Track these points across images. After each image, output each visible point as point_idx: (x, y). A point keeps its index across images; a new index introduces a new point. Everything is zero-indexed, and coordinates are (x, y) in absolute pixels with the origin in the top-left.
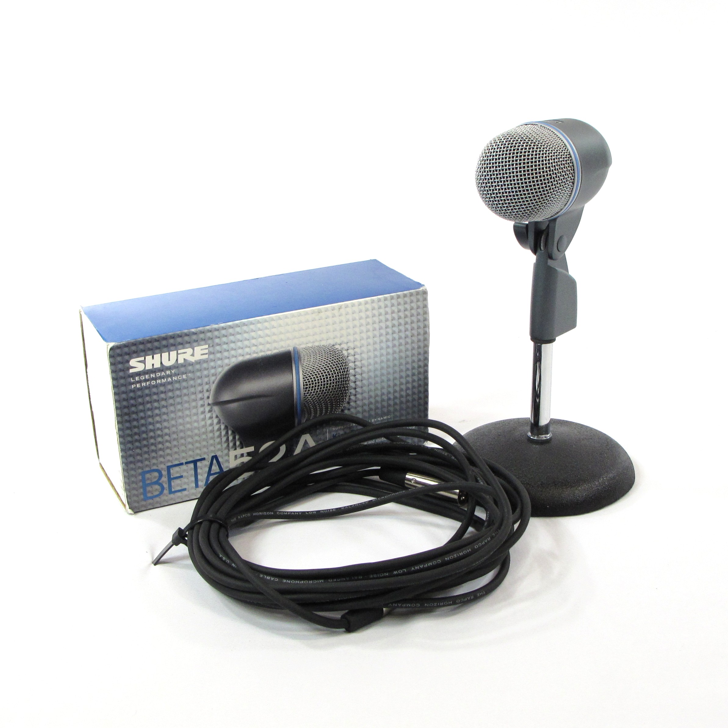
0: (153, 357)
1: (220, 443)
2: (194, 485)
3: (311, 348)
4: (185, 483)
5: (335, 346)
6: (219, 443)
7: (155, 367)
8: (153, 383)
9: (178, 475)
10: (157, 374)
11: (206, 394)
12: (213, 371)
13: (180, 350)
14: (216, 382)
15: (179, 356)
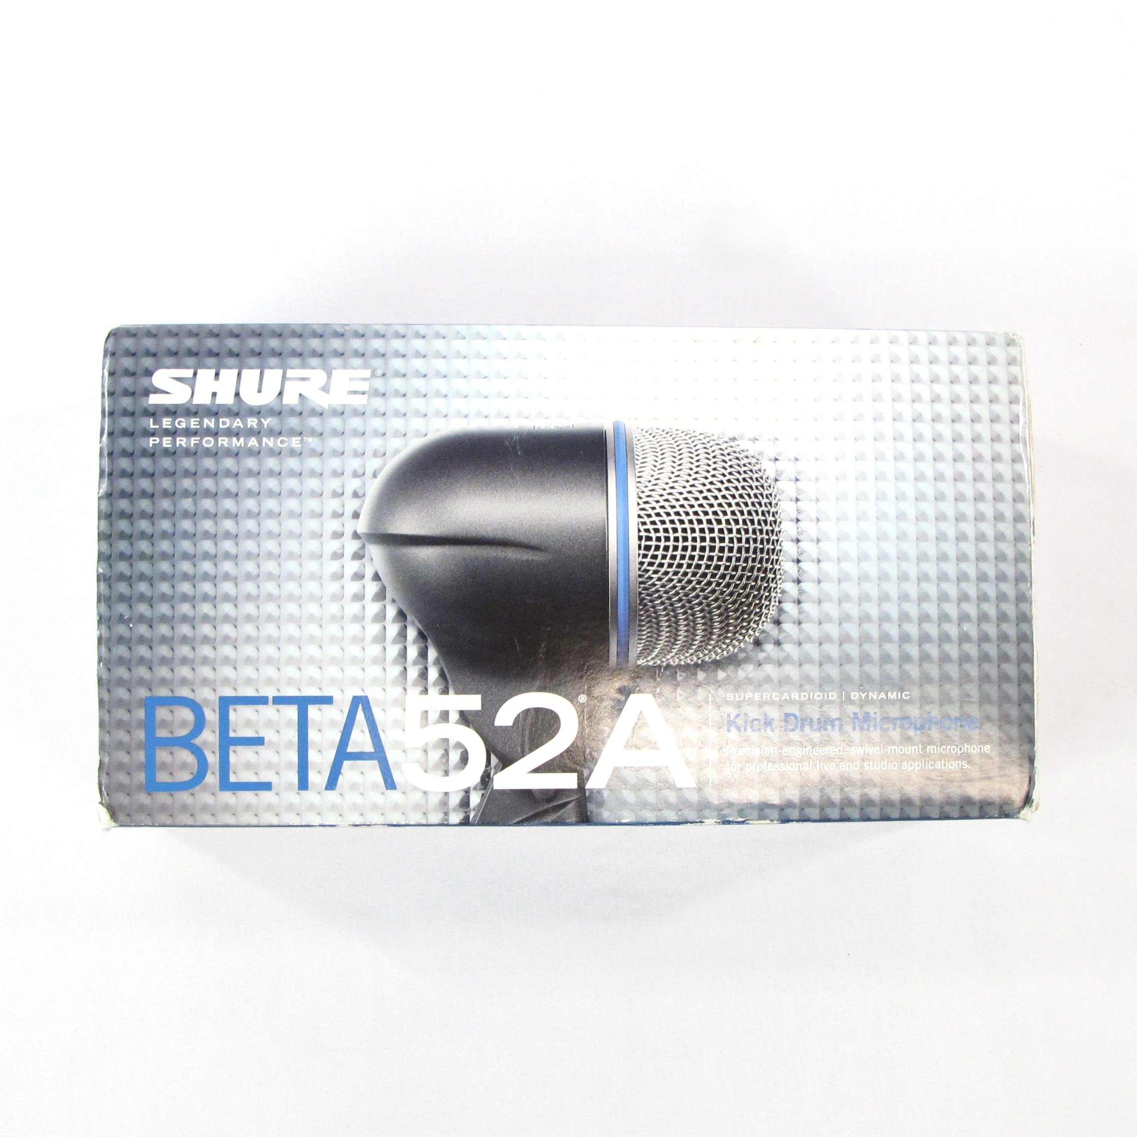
0: (217, 375)
1: (380, 660)
2: (294, 777)
3: (667, 433)
4: (269, 766)
5: (737, 442)
6: (376, 661)
7: (219, 401)
8: (208, 442)
9: (249, 733)
10: (221, 420)
11: (352, 505)
12: (376, 443)
13: (292, 368)
14: (383, 476)
15: (287, 383)
